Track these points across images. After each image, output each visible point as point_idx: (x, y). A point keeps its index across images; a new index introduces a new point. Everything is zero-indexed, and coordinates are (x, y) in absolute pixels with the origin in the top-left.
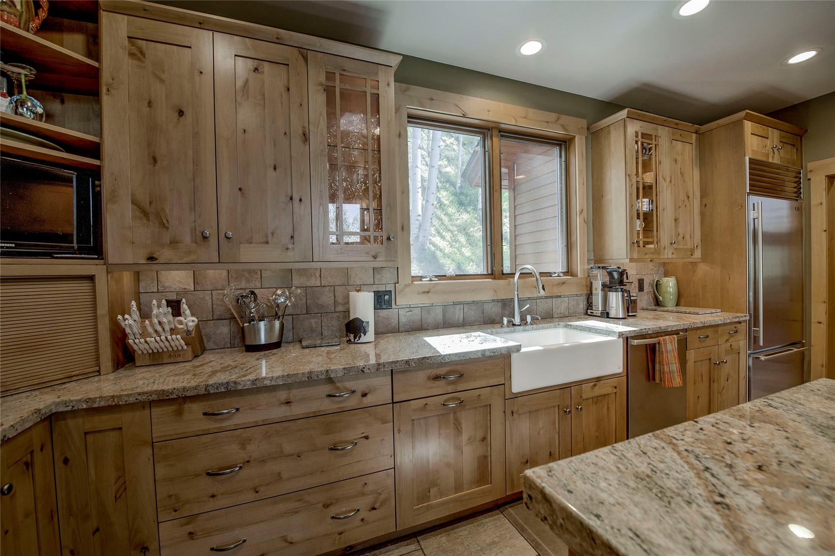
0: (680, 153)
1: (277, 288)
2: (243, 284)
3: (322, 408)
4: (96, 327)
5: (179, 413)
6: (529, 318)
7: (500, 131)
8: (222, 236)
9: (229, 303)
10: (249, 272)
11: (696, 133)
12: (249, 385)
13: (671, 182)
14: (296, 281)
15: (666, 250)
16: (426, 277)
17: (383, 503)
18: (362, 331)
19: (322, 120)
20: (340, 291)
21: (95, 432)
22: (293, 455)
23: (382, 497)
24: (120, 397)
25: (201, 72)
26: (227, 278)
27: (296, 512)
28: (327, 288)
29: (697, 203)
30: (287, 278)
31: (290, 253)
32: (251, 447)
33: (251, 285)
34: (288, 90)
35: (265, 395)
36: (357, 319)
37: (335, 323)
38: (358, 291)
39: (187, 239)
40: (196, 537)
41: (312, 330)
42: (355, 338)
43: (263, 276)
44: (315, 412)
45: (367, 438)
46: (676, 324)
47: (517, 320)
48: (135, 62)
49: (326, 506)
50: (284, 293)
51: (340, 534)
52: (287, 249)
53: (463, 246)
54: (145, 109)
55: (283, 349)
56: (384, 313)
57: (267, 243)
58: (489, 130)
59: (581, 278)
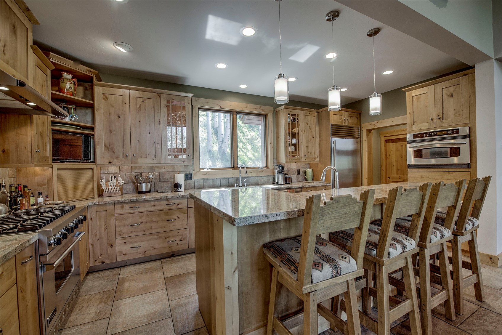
0: (309, 121)
1: (149, 173)
2: (137, 171)
3: (165, 208)
4: (93, 184)
5: (123, 207)
6: (245, 184)
7: (237, 112)
8: (132, 155)
9: (133, 177)
10: (139, 167)
11: (317, 112)
12: (143, 200)
13: (304, 132)
14: (156, 170)
15: (302, 158)
16: (206, 169)
17: (184, 239)
18: (180, 187)
19: (165, 117)
20: (172, 174)
21: (99, 211)
22: (155, 221)
23: (184, 237)
24: (107, 201)
25: (126, 103)
26: (131, 169)
27: (156, 239)
28: (167, 173)
29: (317, 140)
30: (152, 169)
31: (154, 161)
32: (143, 218)
33: (140, 171)
34: (154, 107)
35: (147, 203)
36: (177, 183)
37: (170, 185)
38: (178, 173)
39: (121, 156)
40: (126, 244)
41: (162, 188)
42: (177, 190)
43: (144, 168)
44: (162, 209)
45: (179, 218)
46: (296, 185)
47: (241, 185)
48: (105, 101)
49: (166, 238)
50: (152, 174)
51: (170, 247)
52: (153, 159)
53: (248, 151)
54: (108, 116)
55: (151, 193)
56: (188, 182)
57: (147, 157)
58: (232, 112)
59: (271, 169)
